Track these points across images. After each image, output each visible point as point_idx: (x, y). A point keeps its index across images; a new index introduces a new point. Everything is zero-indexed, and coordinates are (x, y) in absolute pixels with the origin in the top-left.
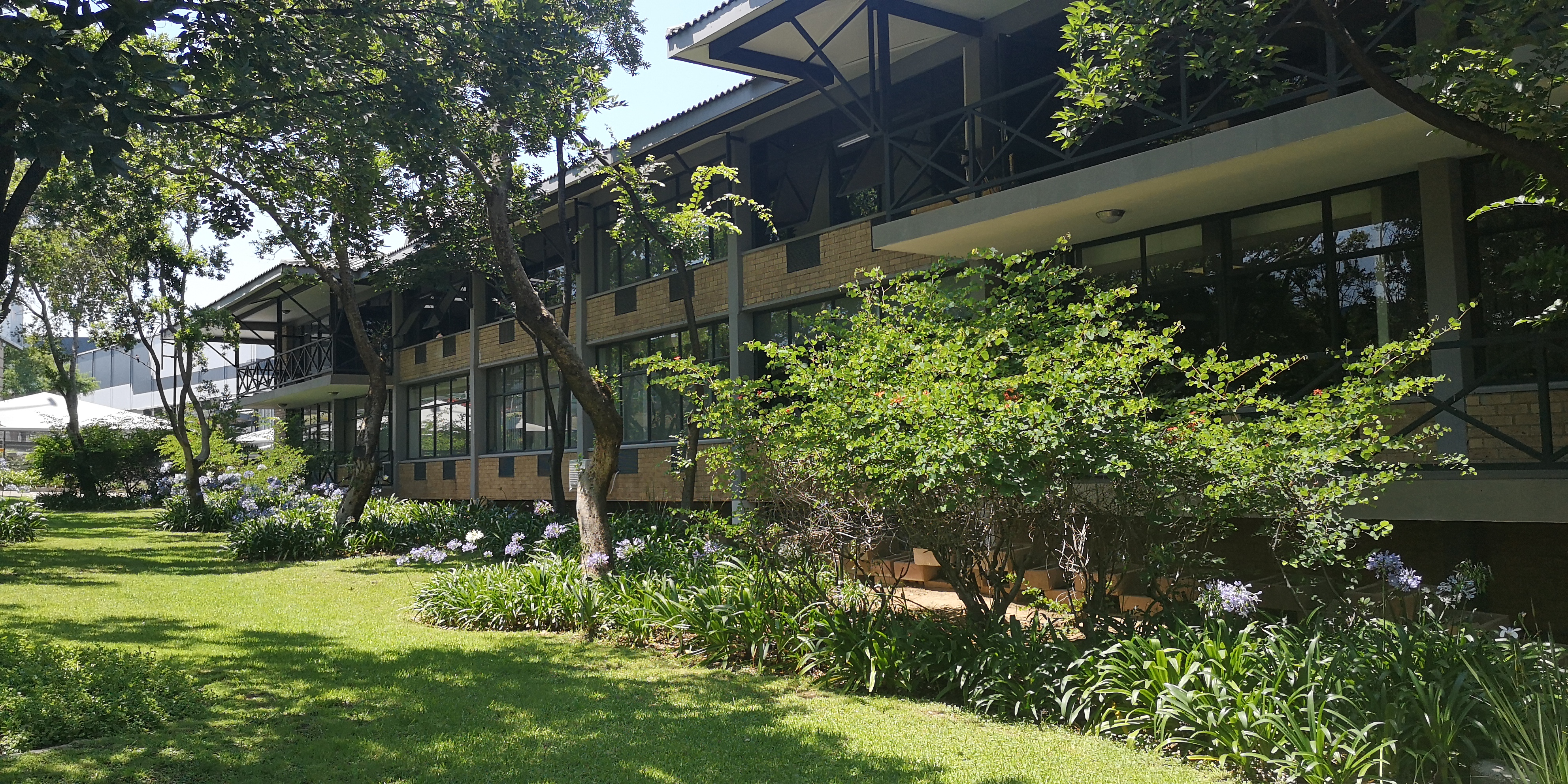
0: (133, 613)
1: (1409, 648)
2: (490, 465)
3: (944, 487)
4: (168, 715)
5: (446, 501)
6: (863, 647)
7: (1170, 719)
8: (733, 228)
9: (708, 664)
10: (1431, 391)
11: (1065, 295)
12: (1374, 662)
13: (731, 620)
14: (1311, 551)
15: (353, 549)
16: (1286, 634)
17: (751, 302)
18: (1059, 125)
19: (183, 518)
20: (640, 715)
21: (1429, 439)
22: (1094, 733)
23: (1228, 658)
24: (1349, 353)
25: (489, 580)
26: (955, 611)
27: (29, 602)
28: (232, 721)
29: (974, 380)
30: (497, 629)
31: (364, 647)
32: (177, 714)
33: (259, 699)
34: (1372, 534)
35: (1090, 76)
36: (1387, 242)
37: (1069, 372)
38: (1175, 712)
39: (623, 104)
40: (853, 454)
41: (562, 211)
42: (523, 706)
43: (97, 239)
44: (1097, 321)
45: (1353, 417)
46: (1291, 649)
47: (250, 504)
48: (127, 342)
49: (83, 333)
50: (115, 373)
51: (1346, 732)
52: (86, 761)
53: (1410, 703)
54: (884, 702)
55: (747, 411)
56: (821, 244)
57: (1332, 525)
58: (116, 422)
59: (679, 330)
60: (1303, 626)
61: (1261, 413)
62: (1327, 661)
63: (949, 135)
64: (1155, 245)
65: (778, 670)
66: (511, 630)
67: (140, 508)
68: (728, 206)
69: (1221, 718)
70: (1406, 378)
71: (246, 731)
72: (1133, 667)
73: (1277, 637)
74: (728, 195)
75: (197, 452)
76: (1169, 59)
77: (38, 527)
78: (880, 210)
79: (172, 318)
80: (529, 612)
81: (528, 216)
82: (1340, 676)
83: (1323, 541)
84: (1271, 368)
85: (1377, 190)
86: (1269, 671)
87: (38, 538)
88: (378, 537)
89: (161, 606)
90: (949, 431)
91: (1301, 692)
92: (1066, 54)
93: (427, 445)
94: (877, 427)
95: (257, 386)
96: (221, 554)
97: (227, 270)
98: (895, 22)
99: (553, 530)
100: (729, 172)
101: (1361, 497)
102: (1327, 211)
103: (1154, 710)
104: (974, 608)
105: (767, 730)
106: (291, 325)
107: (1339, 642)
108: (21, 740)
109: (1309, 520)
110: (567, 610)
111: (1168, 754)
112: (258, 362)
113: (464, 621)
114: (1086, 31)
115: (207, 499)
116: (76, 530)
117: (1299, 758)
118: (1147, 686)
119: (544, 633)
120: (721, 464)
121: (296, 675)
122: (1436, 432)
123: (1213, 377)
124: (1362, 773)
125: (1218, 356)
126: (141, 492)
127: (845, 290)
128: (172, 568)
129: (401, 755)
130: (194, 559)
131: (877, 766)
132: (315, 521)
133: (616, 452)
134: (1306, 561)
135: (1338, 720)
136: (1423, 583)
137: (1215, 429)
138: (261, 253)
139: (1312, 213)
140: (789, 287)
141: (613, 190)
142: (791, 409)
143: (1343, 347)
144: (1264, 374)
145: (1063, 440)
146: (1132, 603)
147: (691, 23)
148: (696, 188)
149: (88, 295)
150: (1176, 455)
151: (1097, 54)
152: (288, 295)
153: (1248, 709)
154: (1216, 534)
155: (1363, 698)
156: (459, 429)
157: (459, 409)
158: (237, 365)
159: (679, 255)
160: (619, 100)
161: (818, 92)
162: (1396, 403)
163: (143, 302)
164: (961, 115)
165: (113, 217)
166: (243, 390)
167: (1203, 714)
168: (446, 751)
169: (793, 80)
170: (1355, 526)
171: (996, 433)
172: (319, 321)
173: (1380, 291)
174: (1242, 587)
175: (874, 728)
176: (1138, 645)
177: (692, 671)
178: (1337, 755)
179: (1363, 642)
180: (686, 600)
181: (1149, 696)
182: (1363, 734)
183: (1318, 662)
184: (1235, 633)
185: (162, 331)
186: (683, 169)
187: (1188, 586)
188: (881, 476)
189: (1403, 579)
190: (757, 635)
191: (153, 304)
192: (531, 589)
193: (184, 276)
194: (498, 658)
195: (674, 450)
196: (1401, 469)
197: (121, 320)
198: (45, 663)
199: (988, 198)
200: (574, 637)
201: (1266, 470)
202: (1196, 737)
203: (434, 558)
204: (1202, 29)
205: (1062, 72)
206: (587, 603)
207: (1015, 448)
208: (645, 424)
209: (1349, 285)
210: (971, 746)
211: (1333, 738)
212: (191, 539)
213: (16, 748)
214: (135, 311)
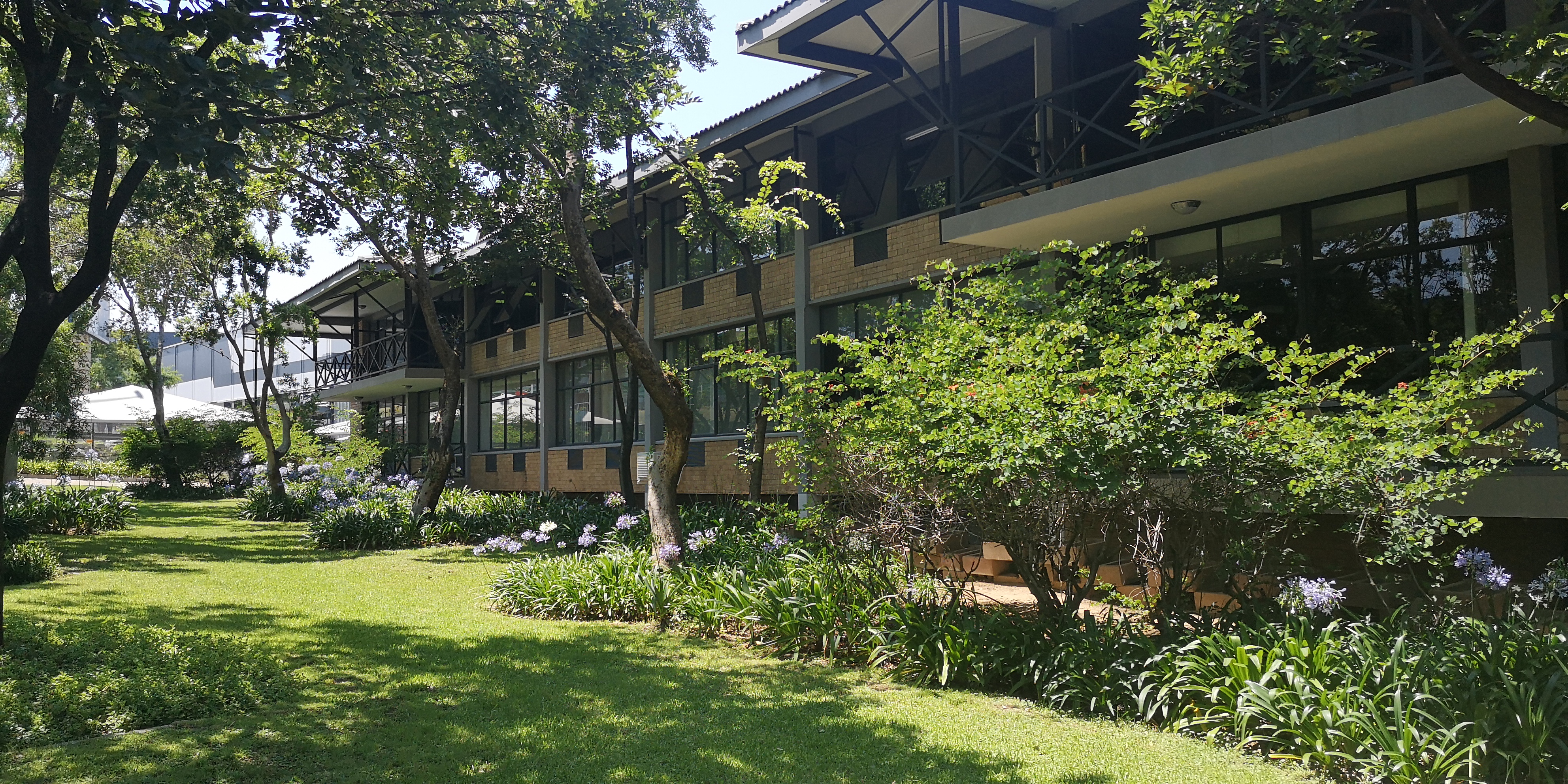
0: (224, 600)
1: (1499, 647)
2: (559, 457)
3: (1017, 481)
4: (262, 697)
5: (518, 493)
6: (935, 640)
7: (1252, 717)
8: (800, 223)
9: (781, 655)
10: (1522, 384)
11: (1141, 287)
12: (1462, 661)
13: (801, 612)
14: (1397, 548)
15: (429, 538)
16: (1368, 632)
17: (817, 295)
18: (1139, 114)
19: (265, 507)
20: (714, 705)
21: (1519, 434)
22: (1172, 730)
23: (1311, 656)
24: (1437, 346)
25: (563, 570)
26: (1025, 606)
27: (125, 588)
28: (323, 705)
29: (1050, 373)
30: (570, 618)
31: (444, 633)
32: (271, 696)
33: (347, 683)
34: (1460, 531)
35: (1172, 64)
36: (1471, 233)
37: (1146, 365)
38: (1257, 709)
39: (697, 100)
40: (925, 446)
41: (631, 206)
42: (601, 695)
43: (184, 237)
44: (1175, 313)
45: (1441, 411)
46: (1375, 647)
47: (329, 494)
48: (212, 337)
49: (169, 328)
50: (196, 367)
51: (1434, 732)
52: (188, 741)
53: (1501, 703)
54: (957, 695)
55: (817, 404)
56: (889, 237)
57: (1419, 521)
58: (200, 414)
59: (746, 324)
60: (1387, 624)
61: (1347, 407)
62: (1414, 660)
63: (1021, 126)
64: (1231, 236)
65: (849, 662)
66: (583, 619)
67: (222, 498)
68: (795, 201)
69: (1304, 716)
70: (1496, 372)
71: (337, 713)
72: (1213, 664)
73: (1361, 635)
74: (795, 189)
75: (278, 444)
76: (1253, 47)
77: (128, 516)
78: (948, 203)
79: (255, 313)
80: (602, 603)
81: (599, 212)
82: (1428, 676)
83: (1410, 537)
84: (1356, 362)
85: (1464, 179)
86: (1354, 669)
87: (128, 526)
88: (453, 528)
89: (248, 592)
90: (1023, 425)
91: (1387, 691)
92: (1147, 43)
93: (498, 437)
94: (950, 420)
95: (335, 379)
96: (302, 543)
97: (307, 267)
98: (965, 14)
99: (625, 521)
100: (797, 167)
101: (1448, 492)
102: (1411, 200)
103: (1235, 708)
104: (1046, 603)
105: (841, 720)
106: (367, 320)
107: (1425, 641)
108: (125, 720)
109: (1395, 516)
110: (639, 601)
111: (1249, 751)
112: (335, 356)
113: (538, 610)
114: (1167, 19)
115: (287, 489)
116: (163, 519)
117: (1386, 758)
118: (1227, 684)
119: (617, 622)
120: (792, 458)
121: (381, 661)
122: (1526, 427)
123: (1296, 370)
124: (1451, 774)
125: (1302, 349)
126: (224, 483)
127: (916, 283)
128: (256, 557)
129: (486, 739)
130: (277, 548)
131: (953, 760)
132: (393, 511)
133: (686, 445)
134: (1391, 558)
135: (1426, 720)
136: (1512, 582)
137: (1299, 423)
138: (341, 249)
139: (1396, 203)
140: (856, 281)
141: (682, 185)
142: (861, 402)
143: (1430, 339)
144: (1349, 367)
145: (1140, 434)
146: (1209, 600)
147: (761, 18)
148: (764, 182)
149: (173, 291)
150: (1257, 450)
151: (1178, 41)
152: (365, 290)
153: (1332, 708)
154: (1297, 531)
155: (1453, 697)
156: (528, 422)
157: (529, 402)
158: (315, 359)
159: (747, 249)
160: (693, 96)
161: (887, 85)
162: (1485, 397)
163: (227, 297)
164: (1032, 107)
165: (200, 214)
166: (321, 383)
167: (1286, 712)
168: (529, 736)
169: (862, 73)
170: (1444, 523)
171: (1071, 427)
172: (394, 315)
173: (1465, 283)
174: (1326, 584)
175: (948, 720)
176: (1217, 642)
177: (764, 662)
178: (1425, 755)
179: (1450, 641)
180: (756, 592)
181: (1229, 693)
182: (1452, 734)
183: (1404, 660)
184: (1318, 631)
185: (244, 326)
186: (750, 163)
187: (1267, 583)
188: (954, 470)
189: (1491, 577)
190: (828, 627)
191: (237, 300)
192: (604, 580)
193: (266, 272)
194: (573, 646)
195: (741, 443)
196: (1491, 465)
197: (206, 315)
198: (145, 646)
199: (1061, 191)
200: (646, 628)
201: (1351, 465)
202: (1279, 736)
203: (510, 548)
204: (1286, 16)
205: (1143, 60)
206: (659, 592)
207: (1091, 442)
208: (712, 418)
209: (1430, 275)
210: (1047, 741)
211: (1421, 738)
212: (273, 528)
213: (120, 727)
214: (219, 306)
